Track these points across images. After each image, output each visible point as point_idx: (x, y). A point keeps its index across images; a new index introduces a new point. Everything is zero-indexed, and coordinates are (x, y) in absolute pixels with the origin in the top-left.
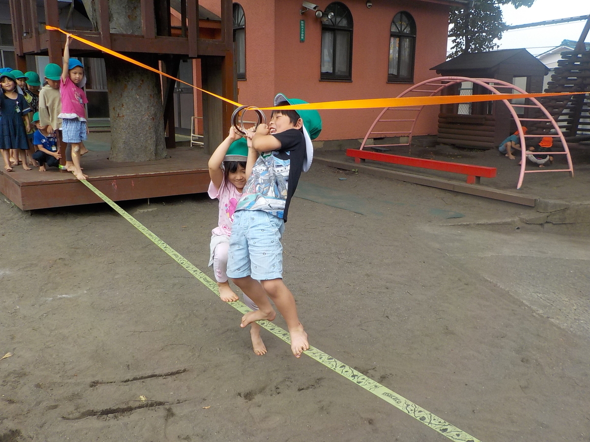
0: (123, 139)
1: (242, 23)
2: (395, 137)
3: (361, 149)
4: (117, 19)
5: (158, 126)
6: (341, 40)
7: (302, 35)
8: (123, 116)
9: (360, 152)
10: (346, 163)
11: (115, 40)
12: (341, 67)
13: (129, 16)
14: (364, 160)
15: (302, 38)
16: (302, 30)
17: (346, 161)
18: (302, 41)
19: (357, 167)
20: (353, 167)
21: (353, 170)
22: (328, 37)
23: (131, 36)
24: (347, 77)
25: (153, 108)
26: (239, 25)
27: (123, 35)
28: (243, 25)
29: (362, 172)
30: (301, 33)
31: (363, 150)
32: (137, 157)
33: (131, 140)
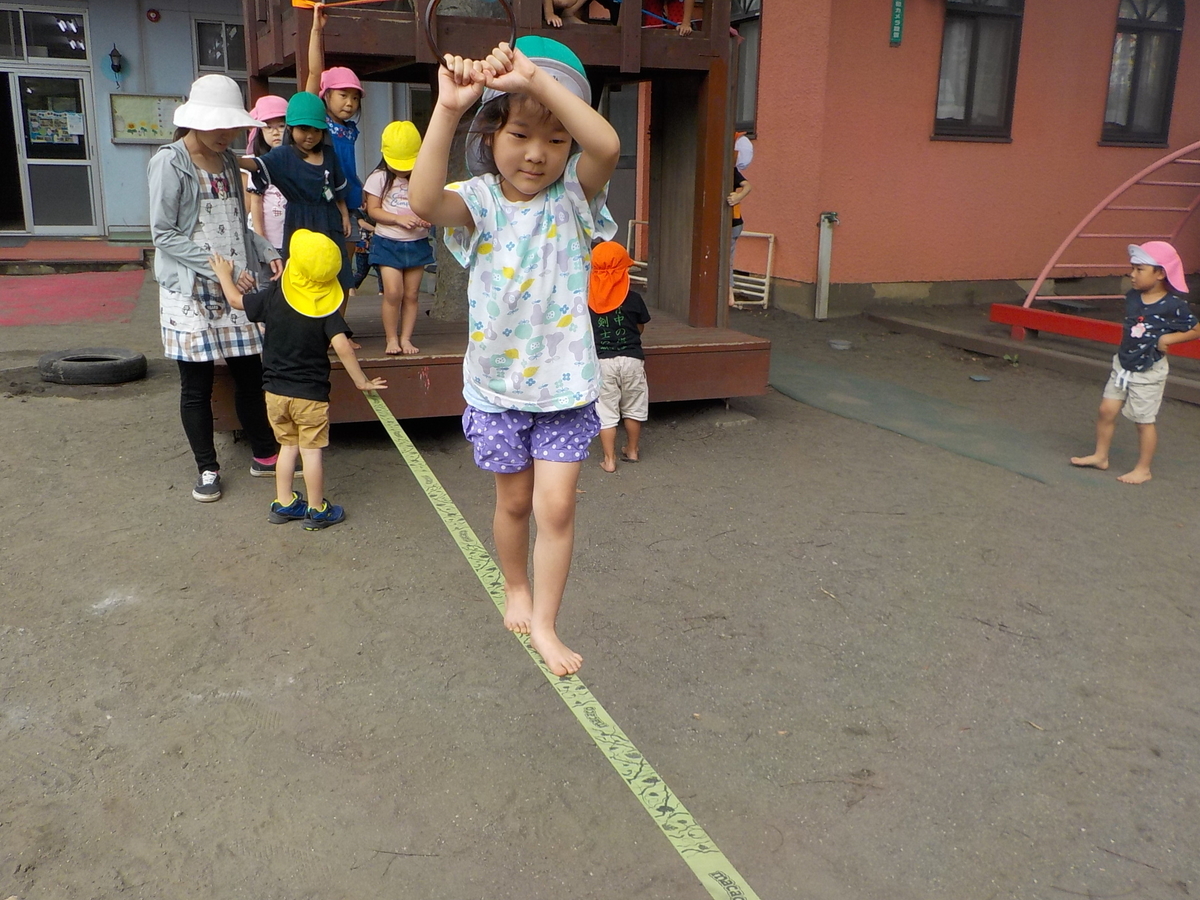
1: (755, 6)
2: (1111, 277)
3: (1026, 305)
6: (991, 42)
7: (897, 29)
9: (1025, 312)
10: (989, 339)
11: (448, 31)
12: (986, 107)
14: (1034, 333)
15: (896, 35)
16: (898, 16)
17: (988, 332)
18: (895, 44)
19: (1018, 351)
20: (1007, 350)
21: (1007, 357)
22: (959, 35)
24: (999, 131)
26: (747, 11)
27: (468, 20)
28: (757, 11)
29: (1031, 362)
30: (893, 25)
31: (1031, 306)
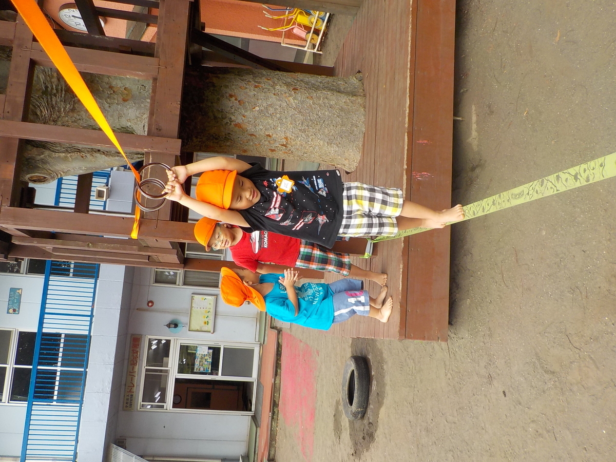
0: (324, 145)
4: (129, 120)
5: (307, 83)
8: (286, 138)
11: (159, 129)
13: (125, 100)
23: (153, 99)
25: (278, 87)
32: (357, 126)
33: (326, 131)
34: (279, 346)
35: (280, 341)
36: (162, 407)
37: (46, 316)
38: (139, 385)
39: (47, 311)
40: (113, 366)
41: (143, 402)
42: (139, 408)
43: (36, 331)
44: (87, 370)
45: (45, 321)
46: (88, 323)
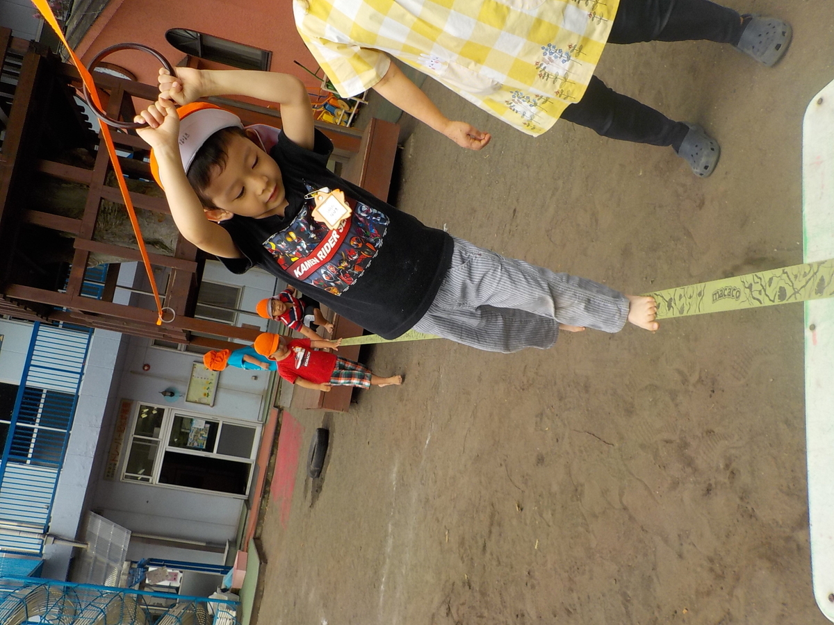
28: (197, 34)
34: (278, 425)
35: (280, 420)
36: (148, 480)
37: (31, 368)
38: (124, 454)
39: (33, 363)
40: (99, 429)
41: (127, 472)
42: (121, 478)
43: (19, 384)
44: (70, 432)
45: (30, 373)
46: (77, 381)
